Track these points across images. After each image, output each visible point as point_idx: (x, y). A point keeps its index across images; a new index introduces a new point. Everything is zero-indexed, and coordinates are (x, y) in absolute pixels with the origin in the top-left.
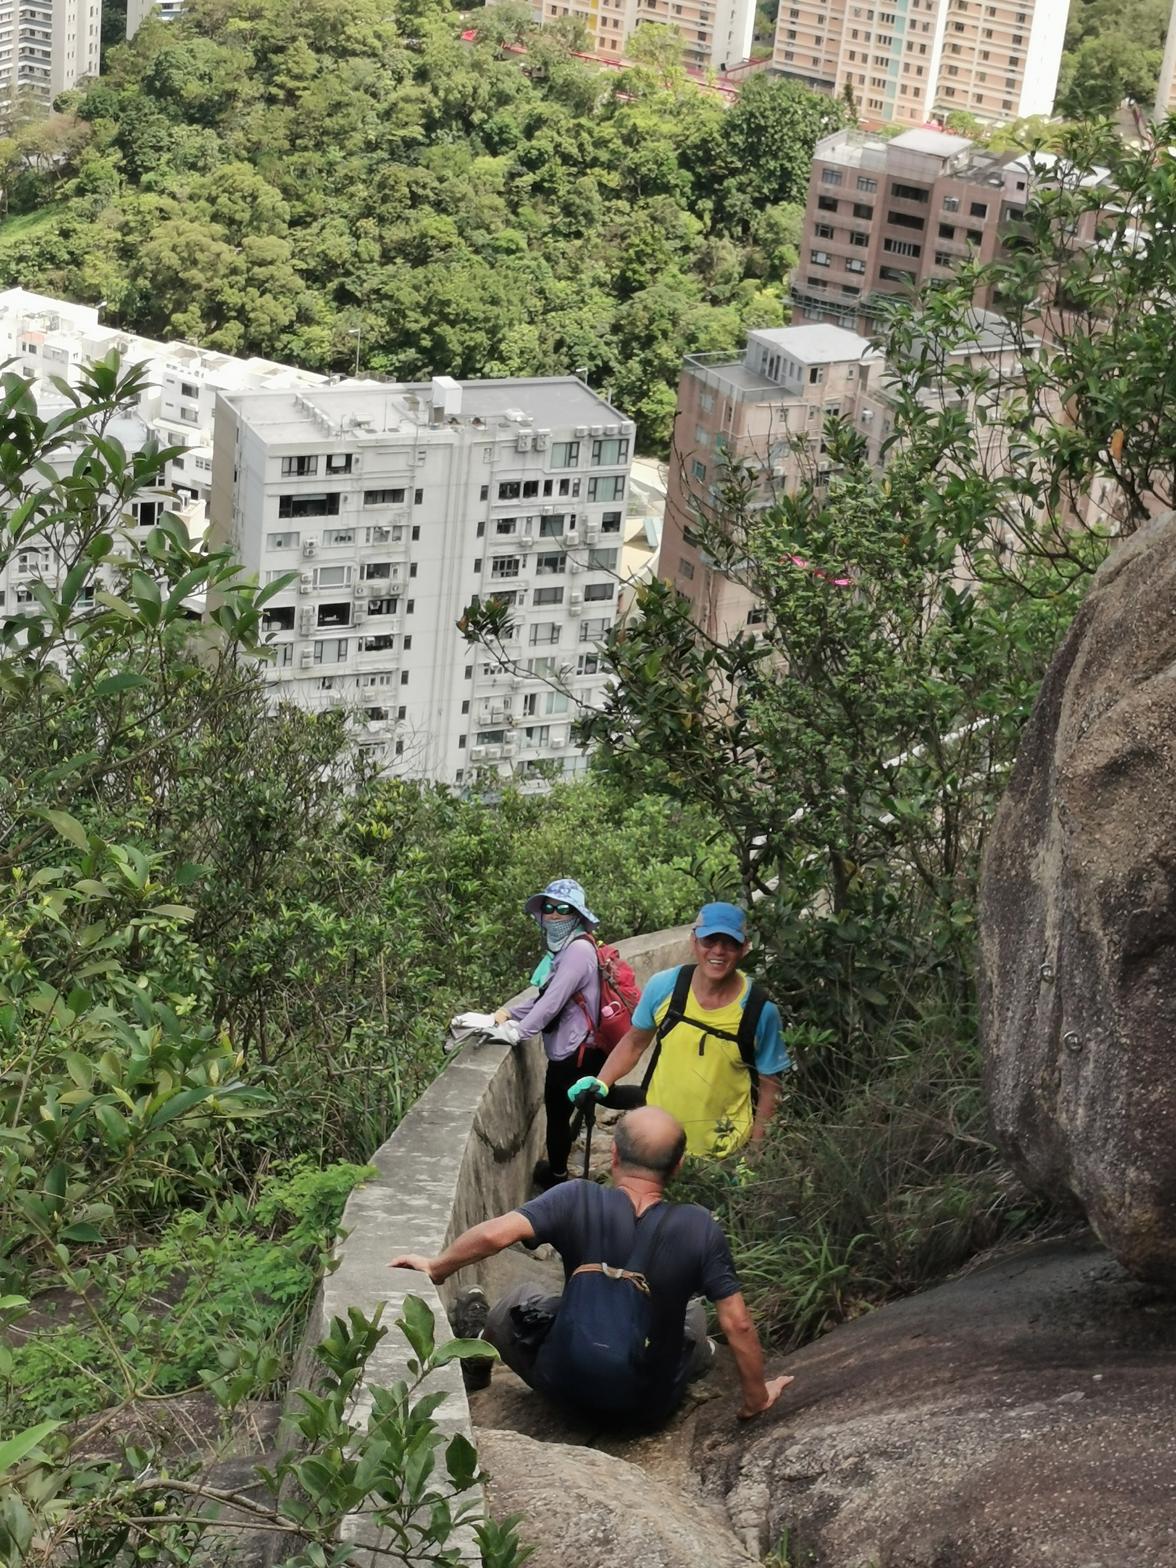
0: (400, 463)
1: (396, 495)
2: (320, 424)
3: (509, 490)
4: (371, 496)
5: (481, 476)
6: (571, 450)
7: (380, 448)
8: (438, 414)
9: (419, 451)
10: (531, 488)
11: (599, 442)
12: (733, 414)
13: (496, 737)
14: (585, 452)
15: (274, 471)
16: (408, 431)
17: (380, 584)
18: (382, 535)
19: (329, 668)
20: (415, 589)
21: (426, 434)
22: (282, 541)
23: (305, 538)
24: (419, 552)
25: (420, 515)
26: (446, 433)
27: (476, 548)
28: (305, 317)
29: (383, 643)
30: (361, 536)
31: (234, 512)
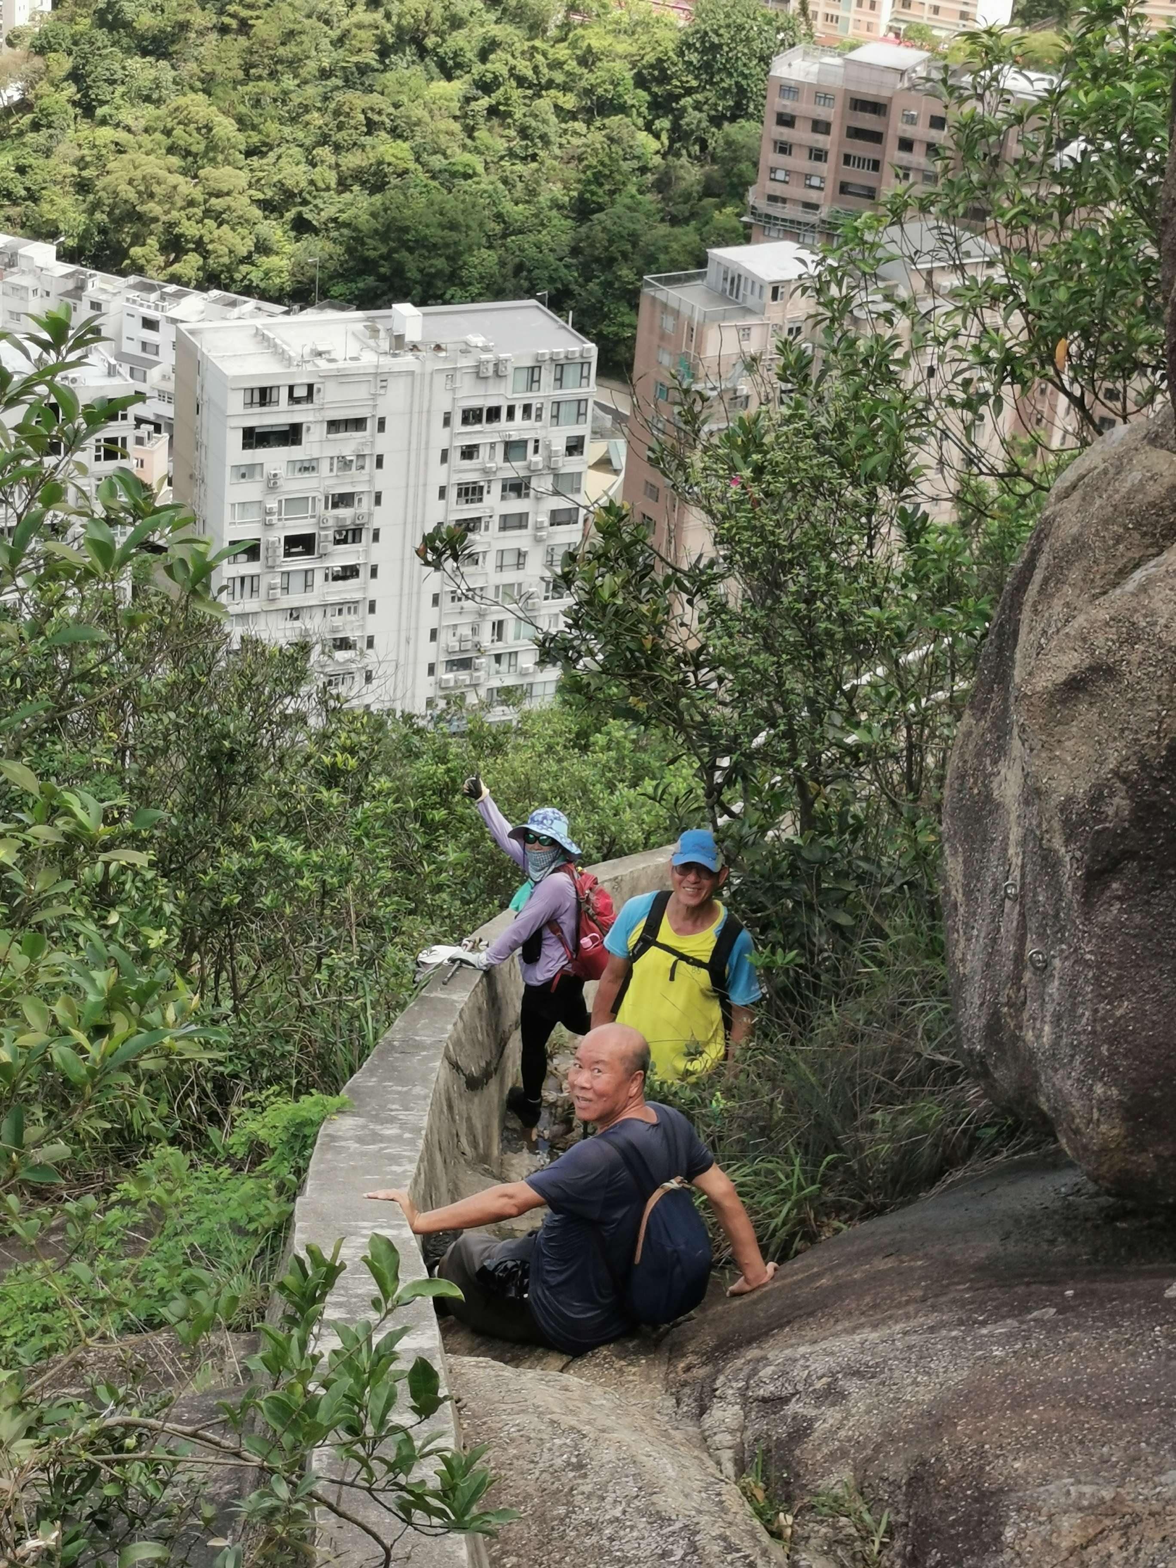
0: (362, 392)
1: (358, 424)
2: (280, 355)
3: (471, 416)
4: (334, 425)
5: (443, 403)
6: (533, 374)
7: (342, 377)
8: (398, 341)
9: (381, 379)
10: (493, 414)
11: (560, 366)
12: (695, 334)
13: (464, 664)
14: (547, 376)
15: (236, 403)
16: (369, 359)
17: (345, 513)
18: (346, 464)
19: (295, 599)
20: (380, 518)
21: (388, 363)
22: (246, 472)
23: (269, 469)
24: (383, 480)
25: (383, 444)
26: (407, 360)
27: (439, 475)
28: (263, 248)
29: (349, 572)
30: (325, 466)
31: (198, 446)
